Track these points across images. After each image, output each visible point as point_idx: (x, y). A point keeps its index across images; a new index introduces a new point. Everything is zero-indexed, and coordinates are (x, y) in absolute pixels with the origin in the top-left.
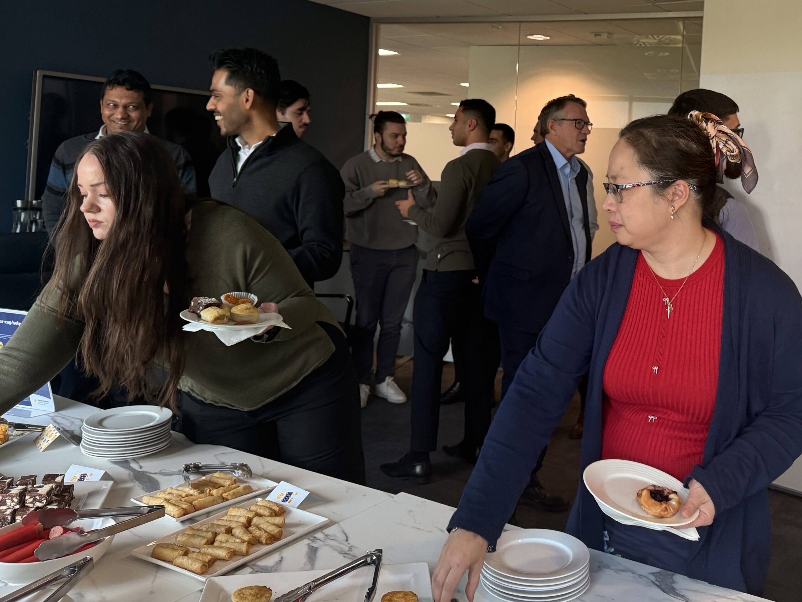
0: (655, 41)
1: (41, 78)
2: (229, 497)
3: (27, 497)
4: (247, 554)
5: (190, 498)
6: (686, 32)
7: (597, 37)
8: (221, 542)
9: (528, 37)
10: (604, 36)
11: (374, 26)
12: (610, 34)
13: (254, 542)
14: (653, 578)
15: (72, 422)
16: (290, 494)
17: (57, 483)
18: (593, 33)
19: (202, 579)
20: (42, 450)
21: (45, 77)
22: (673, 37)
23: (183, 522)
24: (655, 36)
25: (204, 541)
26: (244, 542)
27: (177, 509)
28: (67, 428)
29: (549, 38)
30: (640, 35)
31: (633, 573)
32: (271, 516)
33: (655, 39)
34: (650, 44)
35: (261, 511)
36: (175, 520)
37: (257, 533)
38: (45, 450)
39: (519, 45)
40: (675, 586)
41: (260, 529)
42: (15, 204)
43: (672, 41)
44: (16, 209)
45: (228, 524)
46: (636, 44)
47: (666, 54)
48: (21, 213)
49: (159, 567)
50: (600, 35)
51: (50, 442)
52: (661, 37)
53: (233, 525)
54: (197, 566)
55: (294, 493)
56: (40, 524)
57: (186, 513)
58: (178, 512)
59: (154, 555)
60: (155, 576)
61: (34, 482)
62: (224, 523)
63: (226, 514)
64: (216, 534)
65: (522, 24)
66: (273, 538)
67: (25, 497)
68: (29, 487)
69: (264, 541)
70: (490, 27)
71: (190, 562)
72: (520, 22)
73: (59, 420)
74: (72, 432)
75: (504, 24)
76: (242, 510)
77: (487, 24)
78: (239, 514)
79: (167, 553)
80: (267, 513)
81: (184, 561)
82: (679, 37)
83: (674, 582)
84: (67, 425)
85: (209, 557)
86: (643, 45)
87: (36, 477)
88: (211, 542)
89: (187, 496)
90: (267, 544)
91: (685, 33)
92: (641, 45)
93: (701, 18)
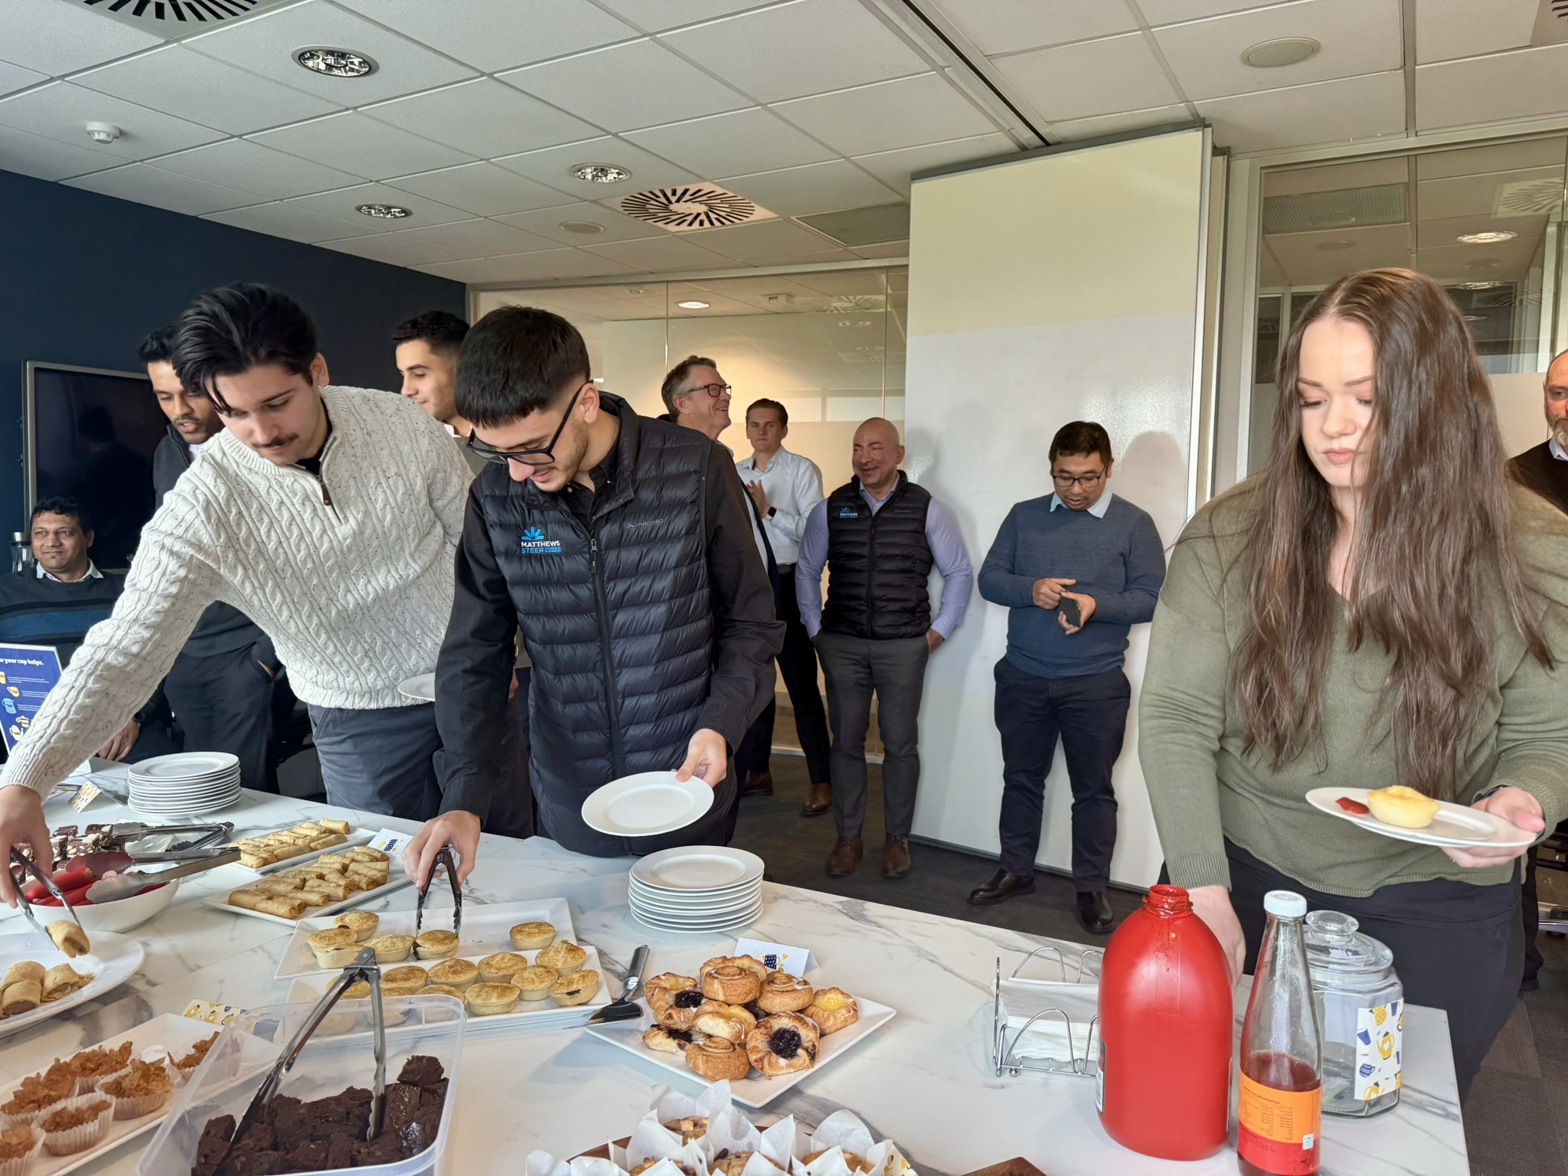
0: (851, 305)
1: (33, 372)
2: (318, 846)
3: (69, 847)
4: (345, 898)
5: (270, 848)
6: (892, 290)
7: (773, 301)
8: (312, 887)
9: (680, 305)
10: (782, 299)
11: (471, 296)
12: (789, 296)
13: (352, 888)
14: (840, 907)
15: (115, 783)
16: (393, 842)
17: (103, 833)
18: (766, 295)
19: (292, 923)
20: (80, 810)
21: (37, 370)
22: (874, 297)
23: (263, 874)
24: (851, 297)
25: (290, 888)
26: (340, 886)
27: (255, 858)
28: (109, 789)
29: (707, 306)
30: (830, 296)
31: (816, 902)
32: (371, 861)
33: (851, 302)
34: (844, 309)
35: (359, 858)
36: (254, 870)
37: (356, 878)
38: (83, 810)
39: (668, 318)
40: (865, 913)
41: (359, 874)
42: (12, 537)
43: (874, 305)
44: (15, 544)
45: (319, 870)
46: (825, 311)
47: (868, 323)
48: (21, 549)
49: (238, 915)
50: (776, 298)
51: (89, 800)
52: (858, 297)
53: (325, 872)
54: (284, 909)
55: (399, 840)
56: (88, 869)
57: (266, 862)
58: (257, 862)
59: (231, 903)
60: (235, 924)
61: (75, 832)
62: (315, 870)
63: (317, 862)
64: (305, 881)
65: (670, 285)
66: (375, 883)
67: (66, 847)
68: (70, 838)
69: (364, 886)
70: (628, 291)
71: (275, 905)
72: (668, 282)
73: (97, 781)
74: (116, 792)
75: (646, 287)
76: (335, 857)
77: (622, 287)
78: (332, 861)
79: (245, 899)
80: (366, 858)
81: (271, 905)
82: (882, 298)
83: (864, 910)
84: (109, 786)
85: (299, 901)
86: (835, 312)
87: (77, 827)
88: (301, 887)
89: (266, 846)
90: (368, 890)
91: (889, 291)
92: (832, 311)
93: (907, 266)
